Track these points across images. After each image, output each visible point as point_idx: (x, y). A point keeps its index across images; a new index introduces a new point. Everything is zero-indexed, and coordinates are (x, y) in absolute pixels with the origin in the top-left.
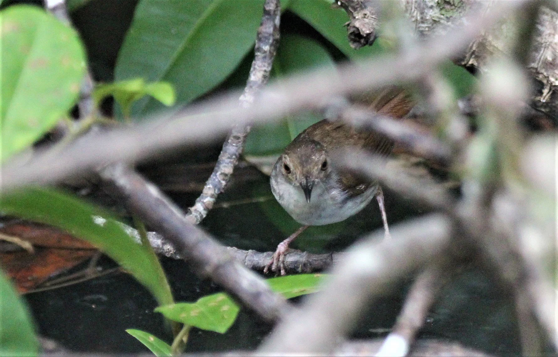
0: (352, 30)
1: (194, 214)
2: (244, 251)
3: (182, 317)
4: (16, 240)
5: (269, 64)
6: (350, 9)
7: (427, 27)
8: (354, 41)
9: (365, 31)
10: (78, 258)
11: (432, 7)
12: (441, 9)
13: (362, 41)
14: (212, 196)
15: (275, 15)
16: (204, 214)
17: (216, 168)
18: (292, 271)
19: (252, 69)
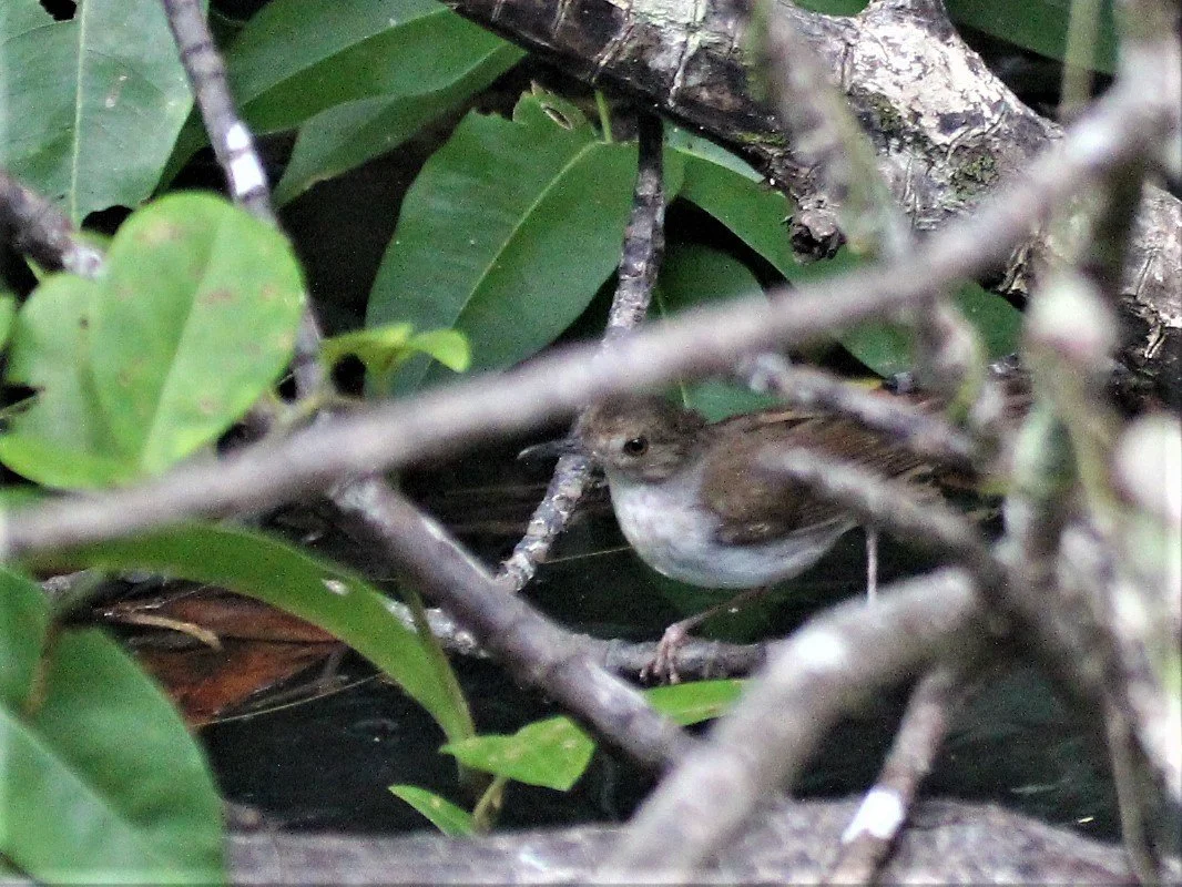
0: (797, 230)
1: (511, 572)
2: (605, 642)
3: (491, 762)
4: (188, 627)
5: (645, 296)
6: (792, 191)
7: (934, 223)
8: (800, 251)
9: (821, 231)
10: (301, 659)
11: (941, 186)
12: (959, 191)
13: (816, 250)
14: (544, 539)
15: (656, 205)
16: (530, 572)
17: (550, 488)
18: (691, 675)
19: (614, 305)
